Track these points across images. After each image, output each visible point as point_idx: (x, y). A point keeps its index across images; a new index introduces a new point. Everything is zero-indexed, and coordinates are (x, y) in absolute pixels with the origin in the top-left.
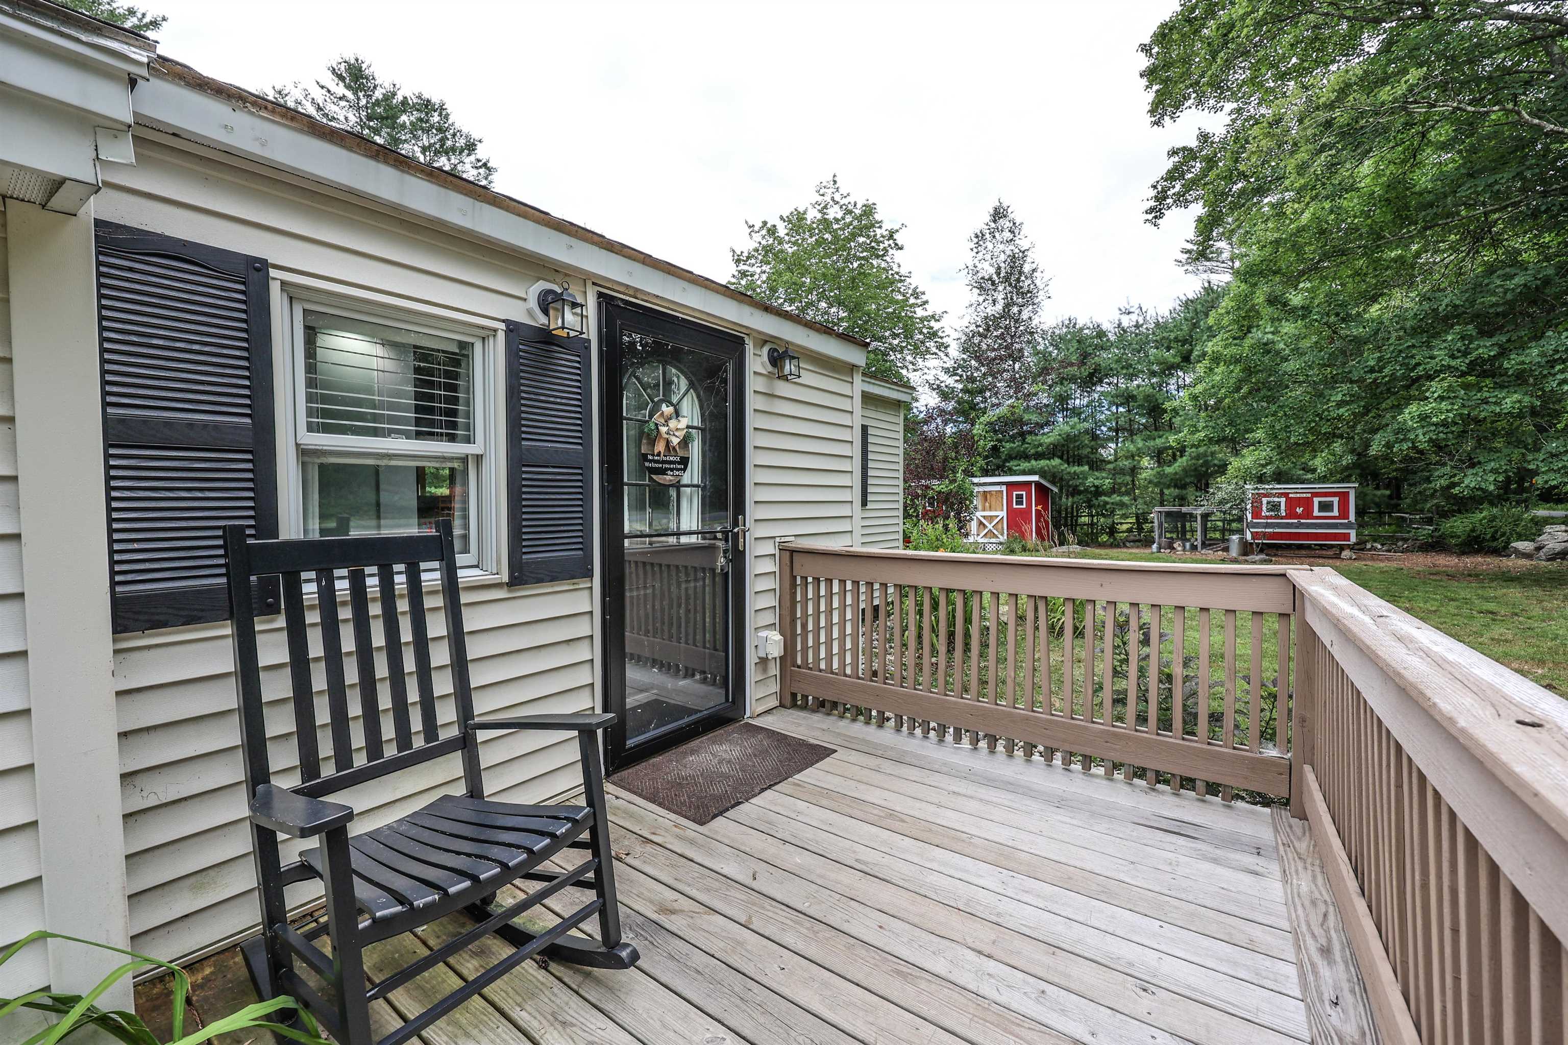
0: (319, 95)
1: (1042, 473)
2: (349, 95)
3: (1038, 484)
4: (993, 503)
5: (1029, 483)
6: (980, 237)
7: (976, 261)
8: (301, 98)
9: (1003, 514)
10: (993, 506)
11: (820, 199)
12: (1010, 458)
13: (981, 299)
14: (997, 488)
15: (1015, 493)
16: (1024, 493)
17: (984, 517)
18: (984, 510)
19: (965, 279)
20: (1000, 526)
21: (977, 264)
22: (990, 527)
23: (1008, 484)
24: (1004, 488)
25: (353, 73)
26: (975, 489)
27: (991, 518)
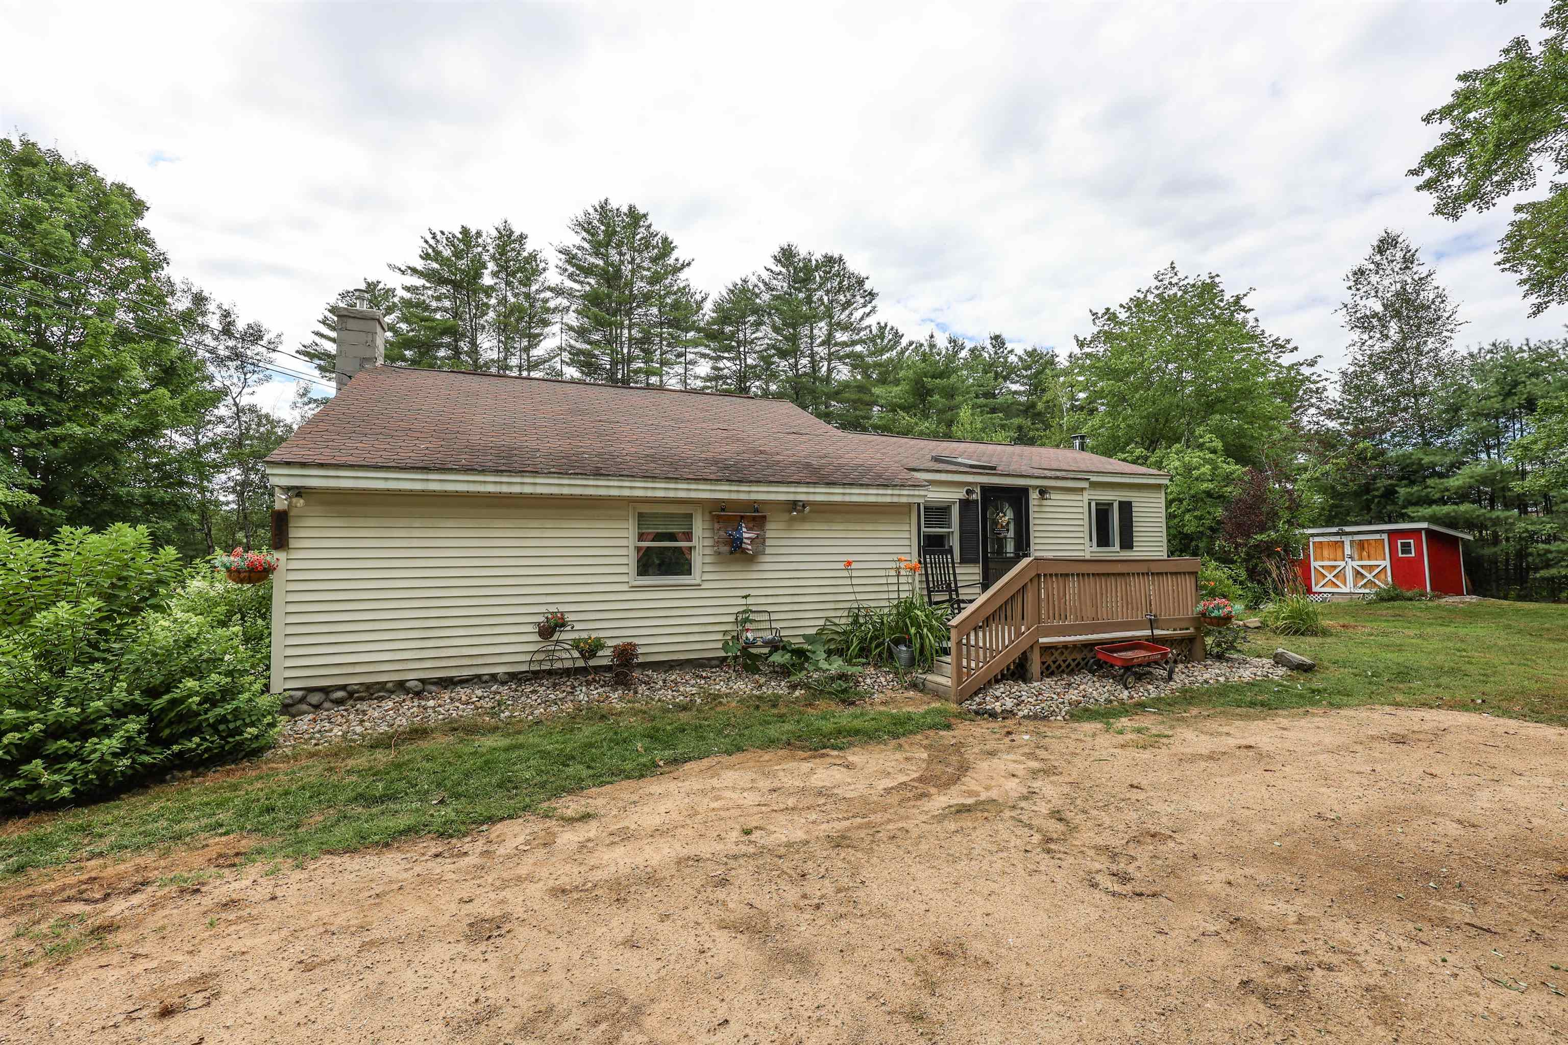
0: (766, 275)
1: (1432, 519)
2: (784, 270)
3: (1428, 531)
4: (1372, 552)
5: (1419, 530)
6: (1360, 273)
7: (1357, 298)
8: (756, 281)
9: (1387, 563)
10: (1372, 555)
11: (1159, 284)
12: (1410, 503)
13: (1366, 337)
14: (1377, 536)
15: (1399, 542)
16: (1412, 541)
17: (1362, 567)
18: (1361, 559)
19: (1342, 317)
20: (1382, 576)
21: (1359, 301)
22: (1369, 576)
23: (1391, 533)
24: (1385, 536)
25: (787, 256)
26: (1347, 540)
27: (1370, 568)
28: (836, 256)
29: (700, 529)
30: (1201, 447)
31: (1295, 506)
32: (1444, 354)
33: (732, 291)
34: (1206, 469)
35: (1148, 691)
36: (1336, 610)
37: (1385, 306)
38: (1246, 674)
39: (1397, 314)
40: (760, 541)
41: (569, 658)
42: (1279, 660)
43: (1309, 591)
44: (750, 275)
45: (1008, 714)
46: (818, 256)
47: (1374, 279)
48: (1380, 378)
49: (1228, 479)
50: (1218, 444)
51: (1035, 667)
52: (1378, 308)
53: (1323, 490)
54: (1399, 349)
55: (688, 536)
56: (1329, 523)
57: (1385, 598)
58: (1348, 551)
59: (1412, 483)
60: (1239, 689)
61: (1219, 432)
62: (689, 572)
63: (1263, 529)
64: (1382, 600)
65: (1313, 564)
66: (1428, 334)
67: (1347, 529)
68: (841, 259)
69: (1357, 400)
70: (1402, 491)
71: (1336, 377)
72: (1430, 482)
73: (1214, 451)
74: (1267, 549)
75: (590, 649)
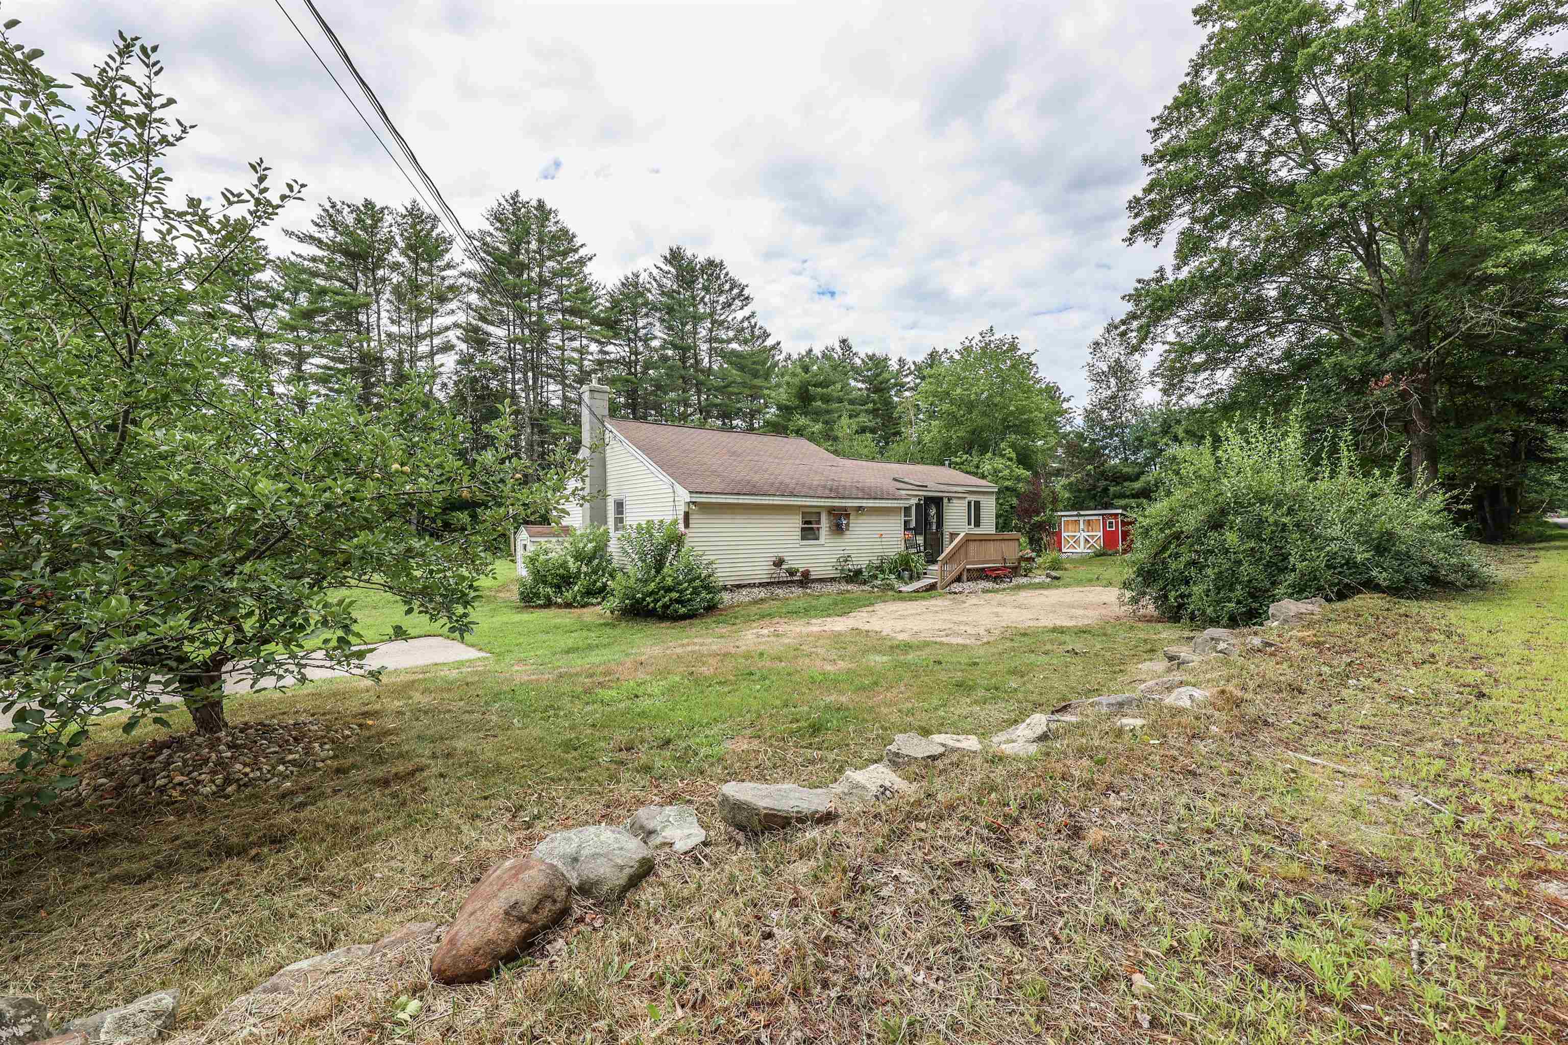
0: (656, 273)
2: (672, 269)
3: (1123, 514)
4: (1094, 527)
5: (1118, 514)
6: (1097, 344)
7: (1094, 360)
8: (647, 277)
9: (1101, 534)
10: (1094, 529)
12: (1115, 497)
13: (1098, 386)
14: (1097, 517)
15: (1108, 521)
16: (1114, 521)
17: (1088, 535)
18: (1088, 531)
19: (1085, 373)
20: (1098, 542)
21: (1095, 363)
22: (1092, 542)
23: (1104, 515)
24: (1101, 517)
25: (675, 257)
26: (1081, 519)
27: (1092, 537)
28: (717, 261)
29: (824, 518)
30: (1003, 456)
31: (1055, 500)
32: (1138, 402)
33: (623, 284)
34: (1007, 472)
35: (1003, 586)
36: (1072, 561)
37: (1109, 367)
38: (1037, 581)
39: (1115, 374)
40: (848, 525)
41: (784, 576)
42: (1048, 576)
43: (1060, 550)
44: (641, 271)
45: (961, 593)
46: (701, 259)
47: (1104, 349)
48: (1105, 414)
49: (1018, 479)
50: (1013, 455)
51: (965, 577)
52: (1105, 369)
53: (1070, 490)
54: (1114, 397)
55: (818, 522)
56: (1073, 508)
57: (1099, 555)
58: (1082, 526)
59: (1118, 484)
60: (1035, 584)
61: (1013, 446)
62: (817, 539)
63: (1038, 514)
64: (1097, 556)
65: (1064, 534)
66: (1131, 389)
67: (1082, 513)
68: (721, 263)
69: (1092, 427)
70: (1112, 489)
71: (1081, 411)
72: (1125, 484)
73: (1010, 459)
74: (1040, 526)
75: (791, 572)
